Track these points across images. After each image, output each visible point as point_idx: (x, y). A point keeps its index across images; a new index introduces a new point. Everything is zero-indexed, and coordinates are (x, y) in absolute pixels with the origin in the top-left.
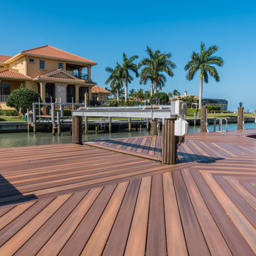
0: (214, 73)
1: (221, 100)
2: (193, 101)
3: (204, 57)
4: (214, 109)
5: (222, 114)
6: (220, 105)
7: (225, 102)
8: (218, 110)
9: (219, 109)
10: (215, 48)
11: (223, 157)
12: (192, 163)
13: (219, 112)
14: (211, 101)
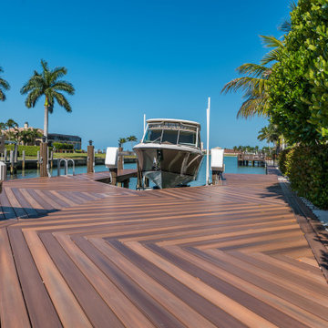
0: (63, 102)
1: (73, 137)
2: (37, 136)
3: (49, 79)
4: (65, 147)
5: (75, 154)
6: (72, 143)
7: (78, 139)
8: (70, 149)
9: (71, 147)
10: (63, 71)
11: (59, 208)
12: (15, 220)
13: (72, 152)
14: (61, 138)
